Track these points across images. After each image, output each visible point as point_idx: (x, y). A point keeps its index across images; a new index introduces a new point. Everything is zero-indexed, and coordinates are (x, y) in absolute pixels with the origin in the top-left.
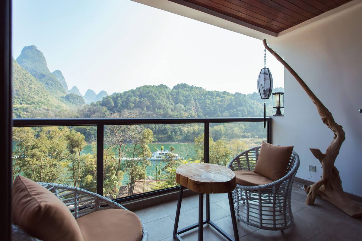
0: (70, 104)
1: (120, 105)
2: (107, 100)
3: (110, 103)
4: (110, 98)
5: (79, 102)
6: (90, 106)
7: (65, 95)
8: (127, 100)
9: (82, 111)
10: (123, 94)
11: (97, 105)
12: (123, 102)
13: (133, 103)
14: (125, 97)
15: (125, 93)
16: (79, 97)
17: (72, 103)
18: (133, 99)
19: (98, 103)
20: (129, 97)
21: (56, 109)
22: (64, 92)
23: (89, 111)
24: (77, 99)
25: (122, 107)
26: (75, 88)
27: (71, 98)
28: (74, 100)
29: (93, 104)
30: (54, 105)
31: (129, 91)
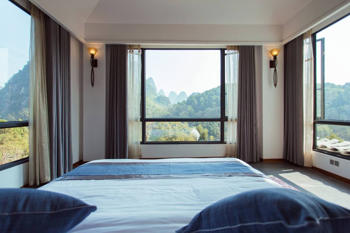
0: (160, 104)
1: (202, 104)
2: (191, 100)
3: (194, 102)
4: (194, 97)
5: (167, 102)
6: (177, 105)
7: (156, 97)
8: (209, 99)
9: (171, 109)
10: (205, 94)
11: (183, 104)
12: (205, 101)
13: (215, 101)
14: (208, 96)
15: (207, 92)
16: (166, 98)
17: (162, 104)
18: (215, 97)
19: (184, 103)
20: (211, 96)
21: (153, 108)
22: (155, 95)
23: (176, 110)
24: (165, 100)
25: (204, 106)
26: (161, 90)
27: (161, 99)
28: (162, 101)
29: (179, 104)
30: (151, 105)
31: (210, 91)
